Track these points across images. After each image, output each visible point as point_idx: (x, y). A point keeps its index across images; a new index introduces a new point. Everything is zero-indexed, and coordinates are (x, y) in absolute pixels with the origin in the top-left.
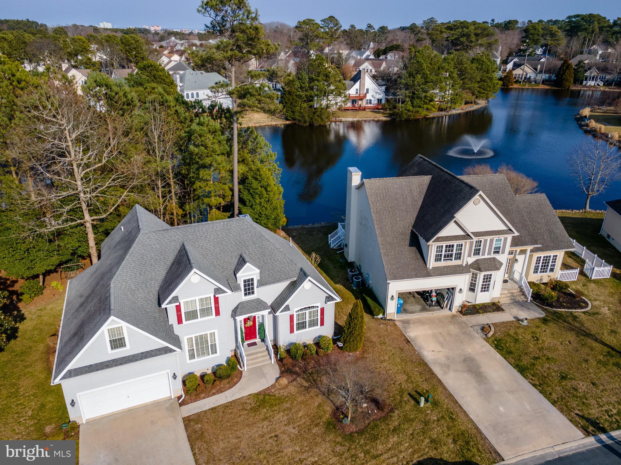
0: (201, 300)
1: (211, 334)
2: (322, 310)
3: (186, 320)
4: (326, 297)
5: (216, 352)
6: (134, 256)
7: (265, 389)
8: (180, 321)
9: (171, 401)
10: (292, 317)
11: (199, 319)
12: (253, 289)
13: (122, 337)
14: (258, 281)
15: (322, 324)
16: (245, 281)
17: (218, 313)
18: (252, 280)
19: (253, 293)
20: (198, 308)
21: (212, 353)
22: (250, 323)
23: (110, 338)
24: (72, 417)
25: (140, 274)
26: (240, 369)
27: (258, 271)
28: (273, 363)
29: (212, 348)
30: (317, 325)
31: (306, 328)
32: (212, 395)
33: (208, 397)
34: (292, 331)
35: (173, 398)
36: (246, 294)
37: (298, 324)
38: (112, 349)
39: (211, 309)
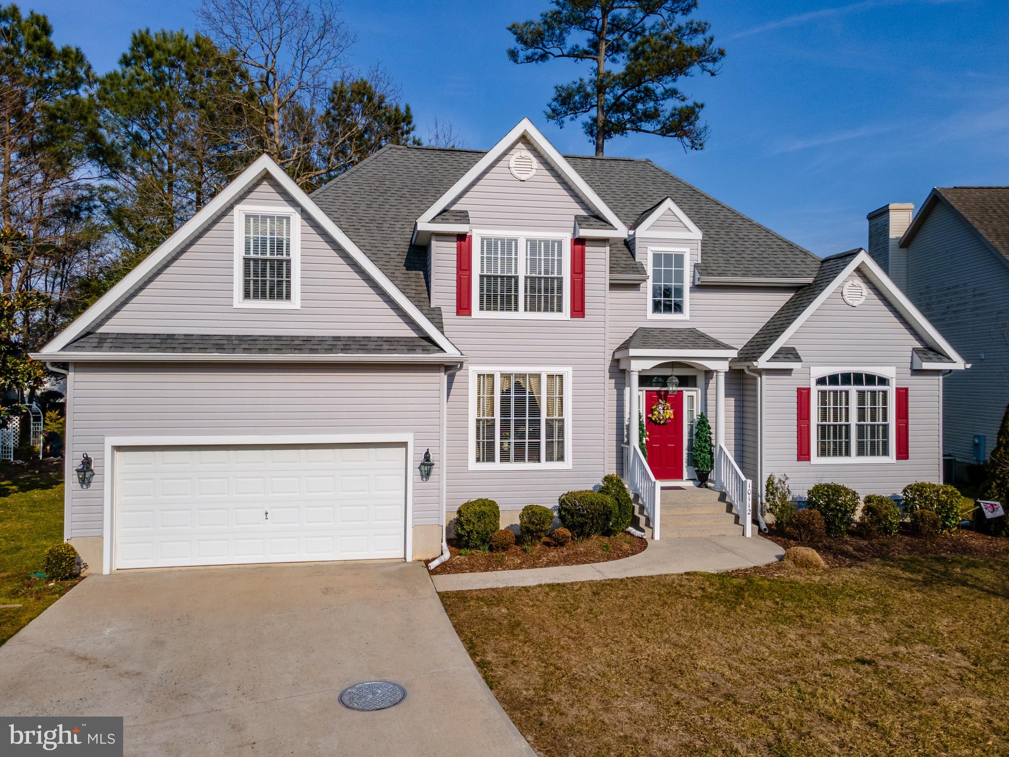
0: (533, 245)
1: (550, 377)
2: (903, 395)
3: (481, 309)
4: (915, 350)
5: (561, 458)
6: (360, 177)
7: (747, 570)
8: (463, 307)
9: (404, 565)
10: (803, 395)
11: (521, 314)
12: (679, 292)
13: (285, 257)
14: (696, 266)
15: (903, 453)
16: (657, 257)
17: (578, 310)
18: (680, 258)
19: (679, 308)
20: (522, 273)
21: (550, 458)
22: (665, 412)
23: (247, 250)
24: (72, 535)
25: (369, 206)
26: (638, 533)
27: (697, 234)
28: (749, 533)
29: (550, 435)
30: (886, 453)
31: (848, 453)
32: (547, 565)
33: (534, 566)
34: (803, 454)
35: (409, 559)
36: (657, 307)
37: (823, 430)
38: (247, 295)
39: (560, 289)
